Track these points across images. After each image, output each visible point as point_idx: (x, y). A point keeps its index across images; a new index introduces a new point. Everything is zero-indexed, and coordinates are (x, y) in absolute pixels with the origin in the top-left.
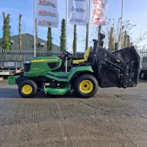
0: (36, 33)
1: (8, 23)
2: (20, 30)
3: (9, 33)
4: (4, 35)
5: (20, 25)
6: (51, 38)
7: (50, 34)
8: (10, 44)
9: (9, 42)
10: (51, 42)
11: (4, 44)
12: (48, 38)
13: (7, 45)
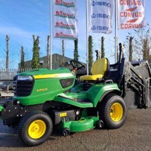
0: (63, 52)
1: (37, 44)
2: (48, 51)
3: (38, 53)
4: (33, 56)
5: (48, 46)
6: (78, 56)
7: (77, 52)
8: (38, 64)
9: (38, 62)
10: (77, 59)
11: (33, 64)
12: (75, 56)
13: (36, 65)
